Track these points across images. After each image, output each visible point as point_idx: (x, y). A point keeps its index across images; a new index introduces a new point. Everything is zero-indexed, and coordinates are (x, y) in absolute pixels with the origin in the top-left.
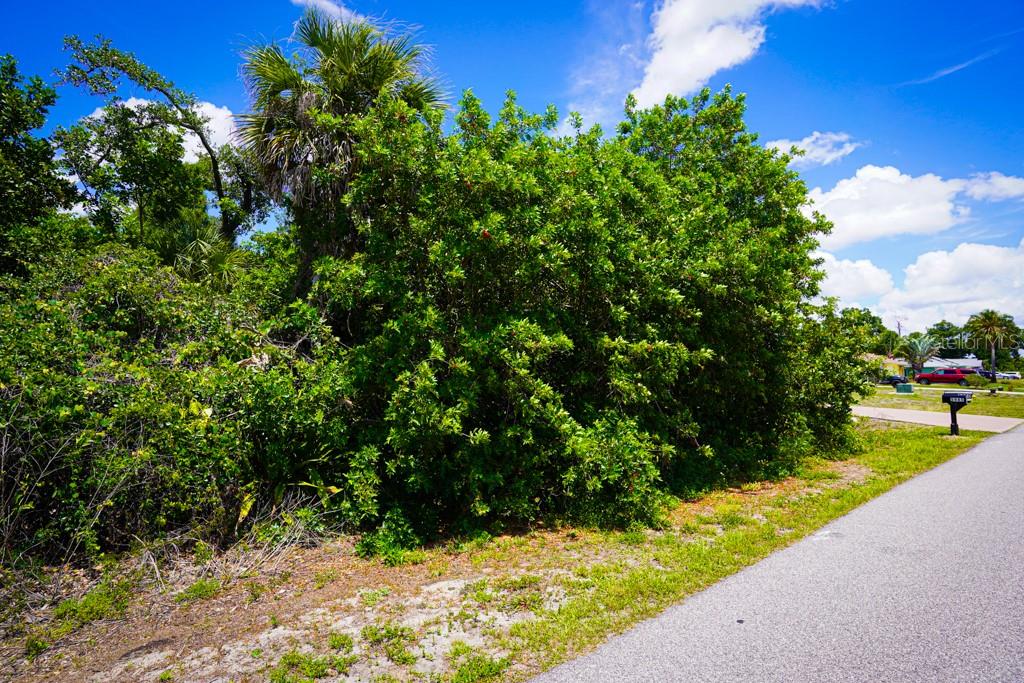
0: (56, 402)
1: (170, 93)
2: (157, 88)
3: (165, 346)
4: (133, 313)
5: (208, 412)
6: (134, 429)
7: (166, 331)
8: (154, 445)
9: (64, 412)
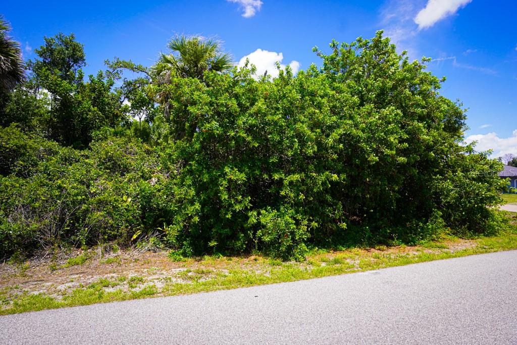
0: (77, 195)
1: (147, 71)
2: (141, 71)
3: (124, 175)
4: (113, 163)
5: (130, 200)
6: (101, 204)
7: (125, 170)
8: (106, 211)
9: (80, 198)
